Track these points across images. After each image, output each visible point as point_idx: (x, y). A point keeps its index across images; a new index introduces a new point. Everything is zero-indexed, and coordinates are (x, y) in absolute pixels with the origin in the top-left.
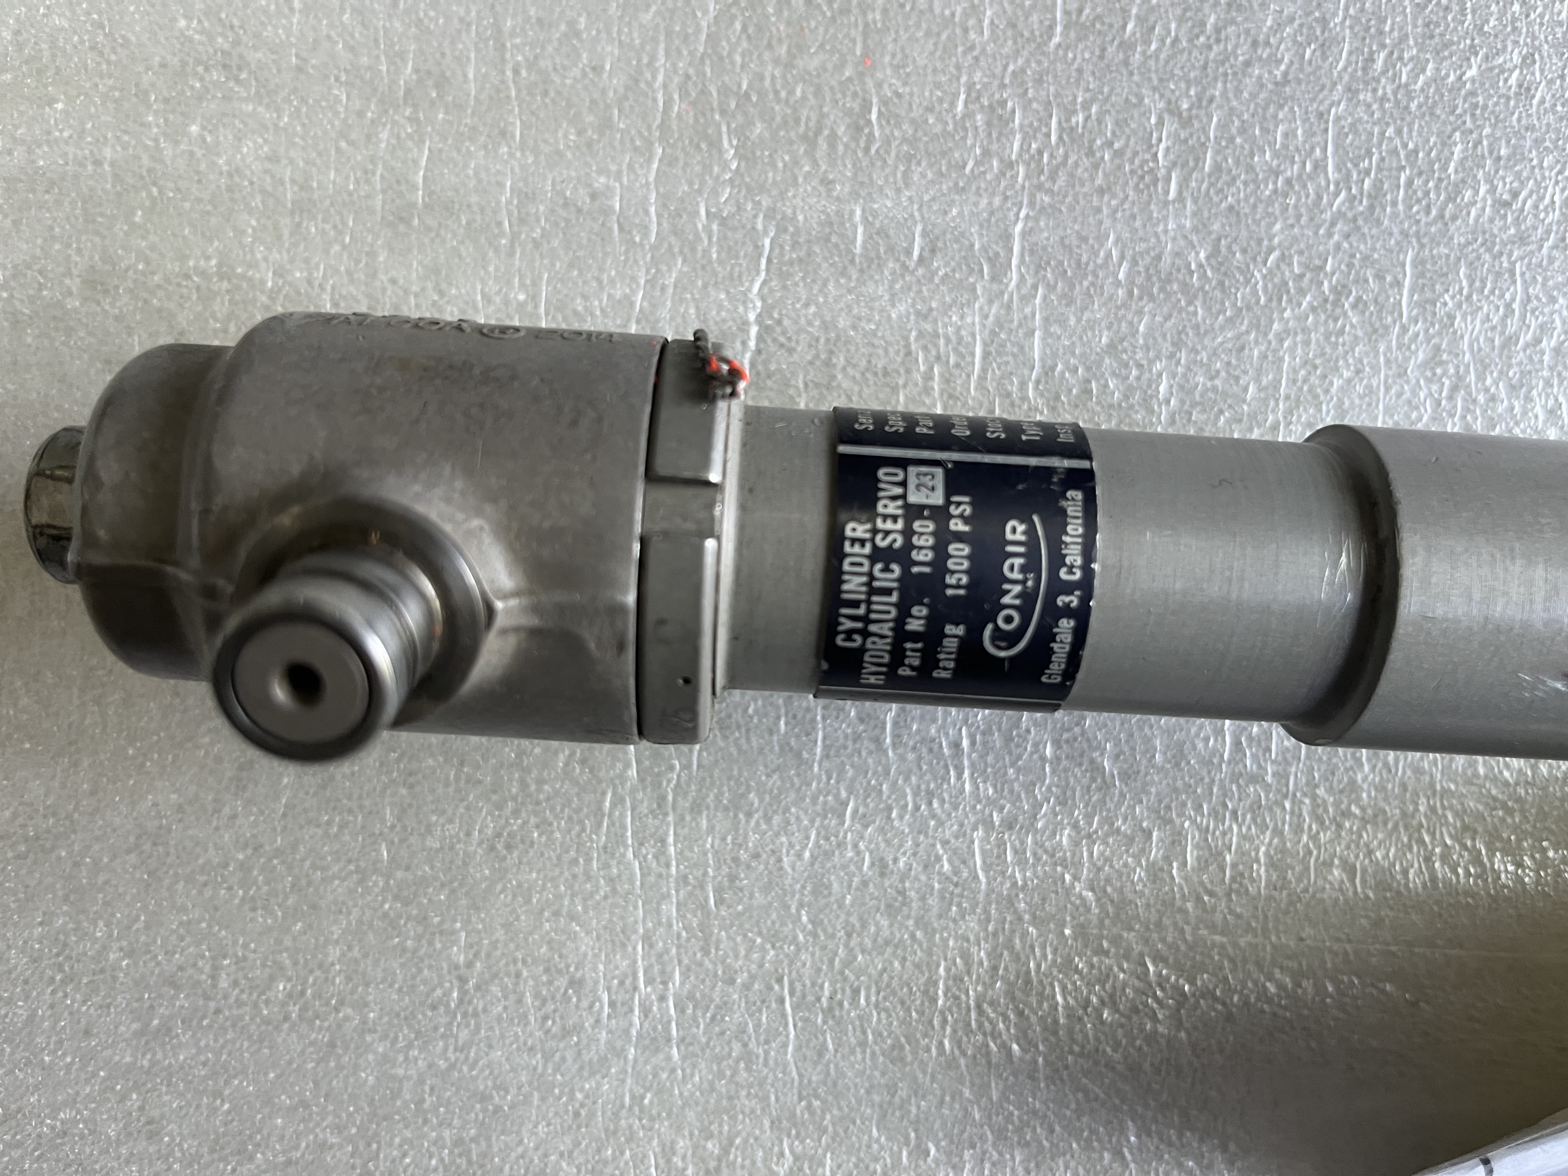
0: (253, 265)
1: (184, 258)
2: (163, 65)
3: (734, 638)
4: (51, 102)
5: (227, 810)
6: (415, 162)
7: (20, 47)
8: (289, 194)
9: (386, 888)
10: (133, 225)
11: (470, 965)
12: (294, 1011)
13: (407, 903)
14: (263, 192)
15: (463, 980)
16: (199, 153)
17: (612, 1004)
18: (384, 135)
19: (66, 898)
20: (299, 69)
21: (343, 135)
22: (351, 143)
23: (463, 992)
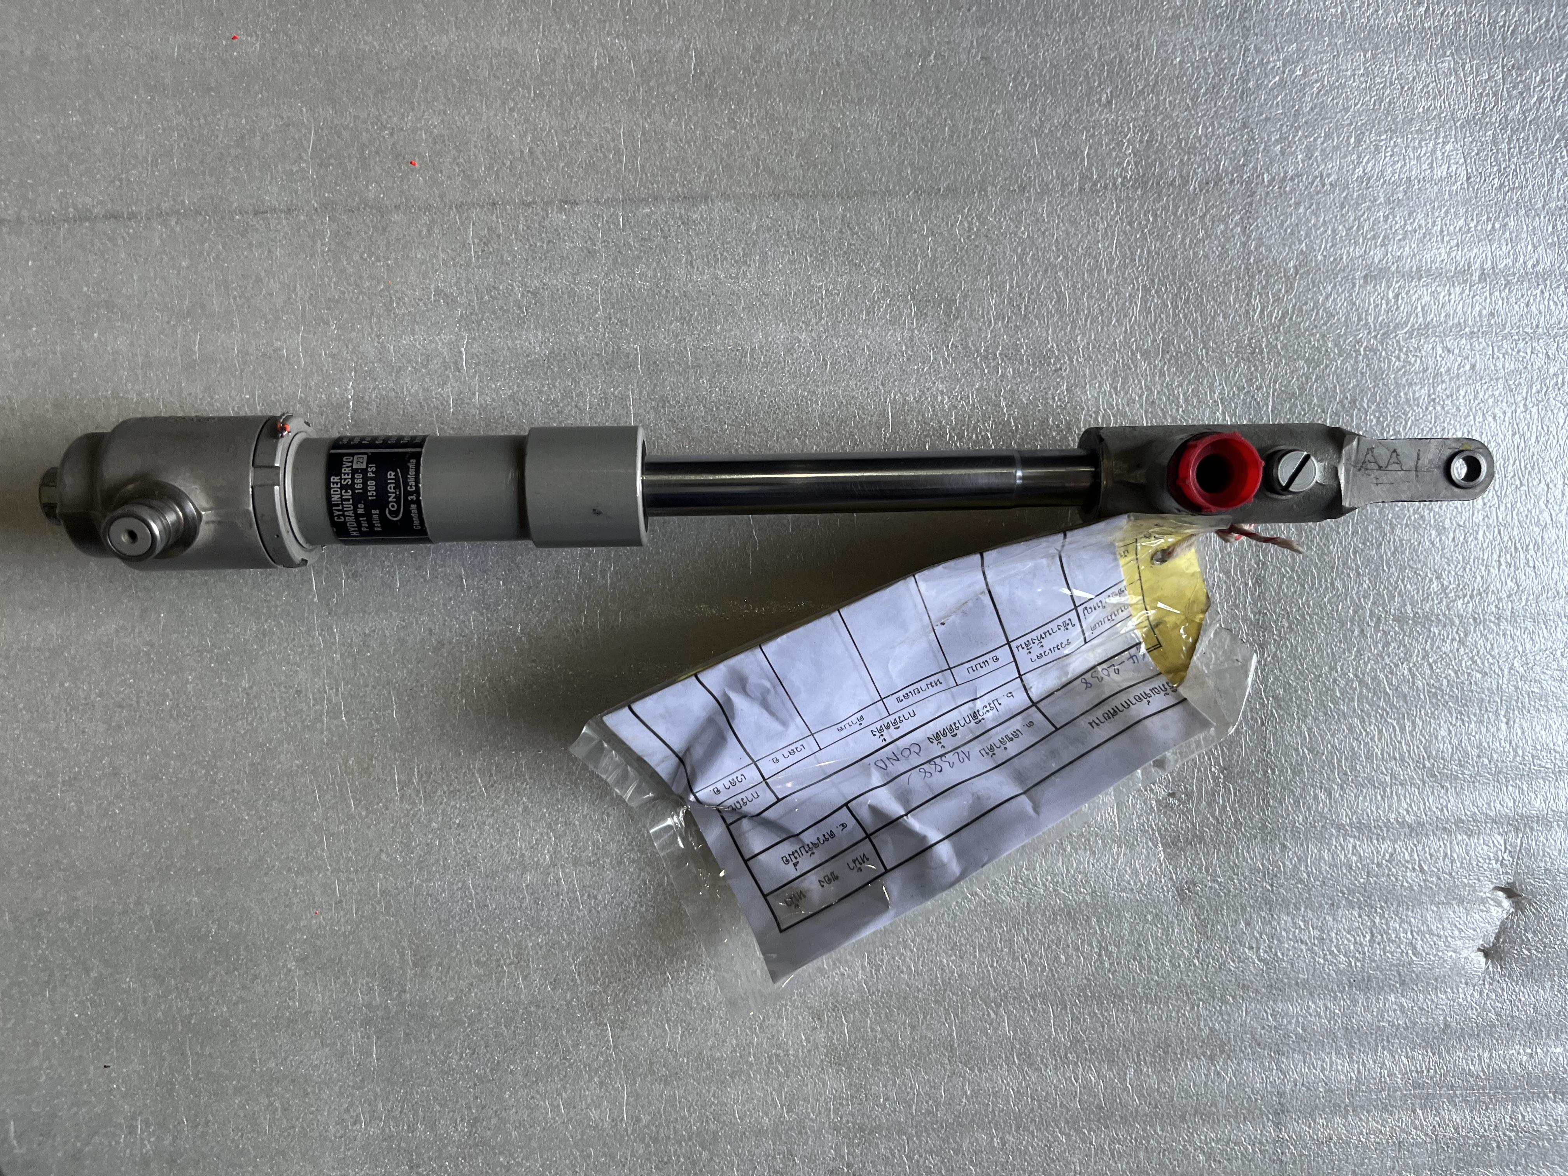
0: (127, 392)
1: (96, 392)
2: (79, 308)
3: (299, 521)
4: (31, 327)
5: (137, 630)
6: (194, 342)
7: (13, 305)
8: (140, 359)
9: (211, 658)
10: (73, 380)
11: (251, 688)
12: (175, 714)
13: (221, 664)
14: (128, 360)
15: (248, 694)
16: (99, 345)
17: (315, 700)
18: (179, 331)
19: (69, 675)
20: (139, 305)
21: (161, 332)
22: (166, 336)
23: (248, 699)
